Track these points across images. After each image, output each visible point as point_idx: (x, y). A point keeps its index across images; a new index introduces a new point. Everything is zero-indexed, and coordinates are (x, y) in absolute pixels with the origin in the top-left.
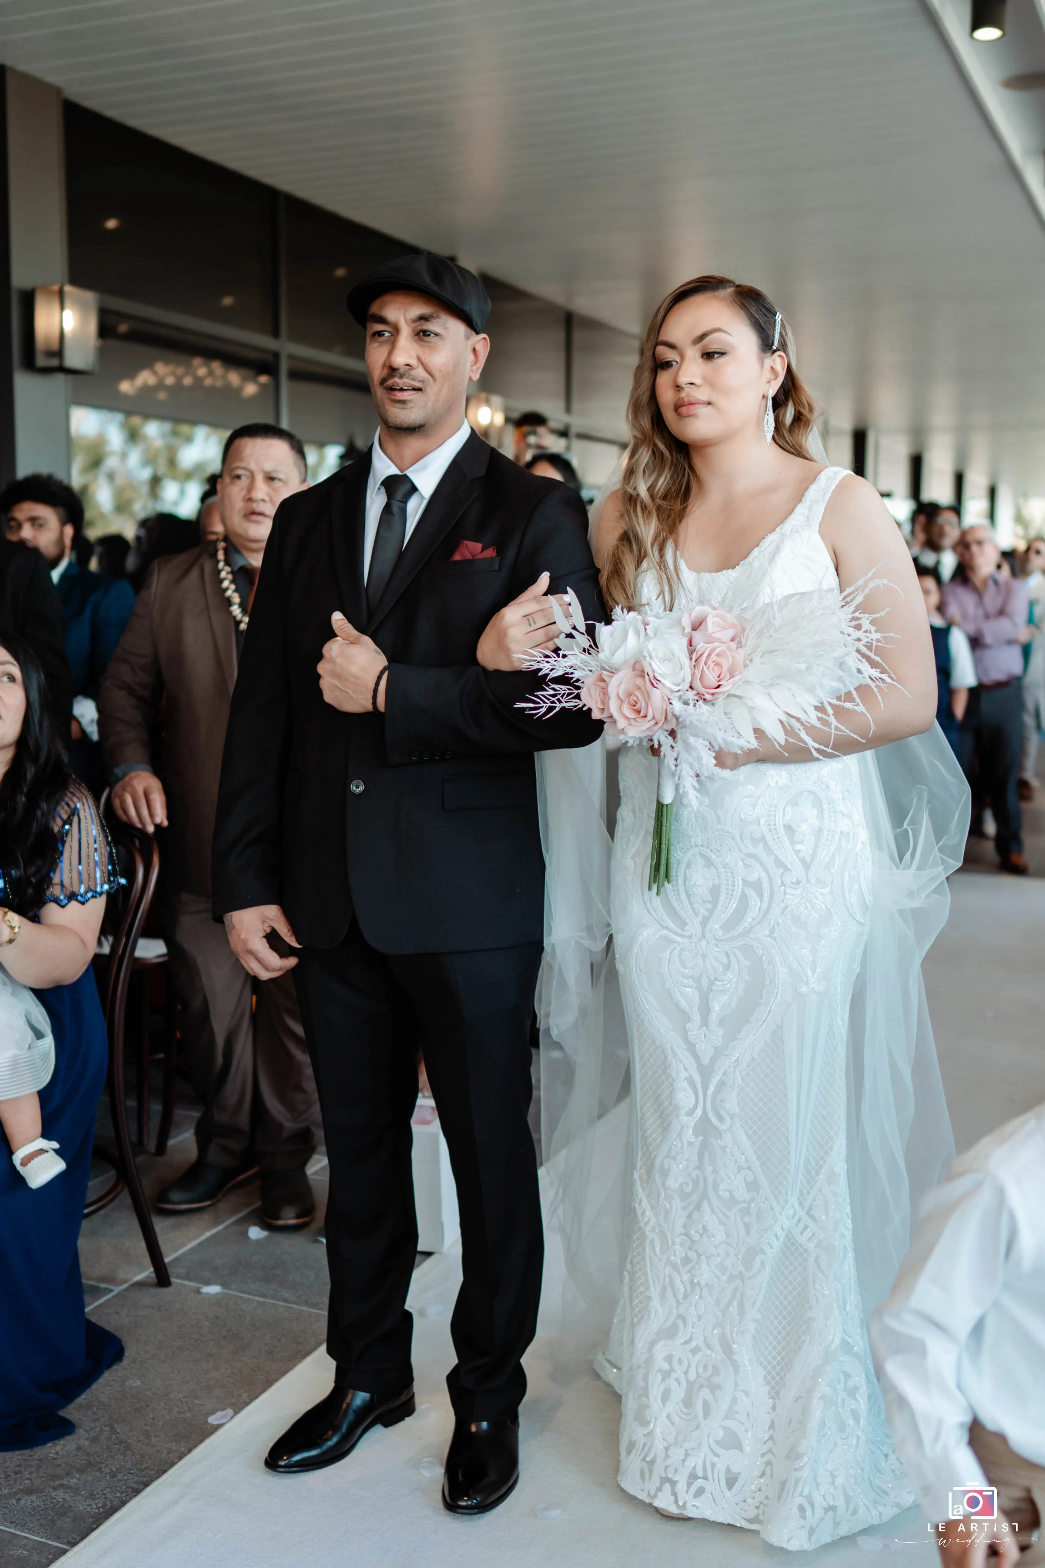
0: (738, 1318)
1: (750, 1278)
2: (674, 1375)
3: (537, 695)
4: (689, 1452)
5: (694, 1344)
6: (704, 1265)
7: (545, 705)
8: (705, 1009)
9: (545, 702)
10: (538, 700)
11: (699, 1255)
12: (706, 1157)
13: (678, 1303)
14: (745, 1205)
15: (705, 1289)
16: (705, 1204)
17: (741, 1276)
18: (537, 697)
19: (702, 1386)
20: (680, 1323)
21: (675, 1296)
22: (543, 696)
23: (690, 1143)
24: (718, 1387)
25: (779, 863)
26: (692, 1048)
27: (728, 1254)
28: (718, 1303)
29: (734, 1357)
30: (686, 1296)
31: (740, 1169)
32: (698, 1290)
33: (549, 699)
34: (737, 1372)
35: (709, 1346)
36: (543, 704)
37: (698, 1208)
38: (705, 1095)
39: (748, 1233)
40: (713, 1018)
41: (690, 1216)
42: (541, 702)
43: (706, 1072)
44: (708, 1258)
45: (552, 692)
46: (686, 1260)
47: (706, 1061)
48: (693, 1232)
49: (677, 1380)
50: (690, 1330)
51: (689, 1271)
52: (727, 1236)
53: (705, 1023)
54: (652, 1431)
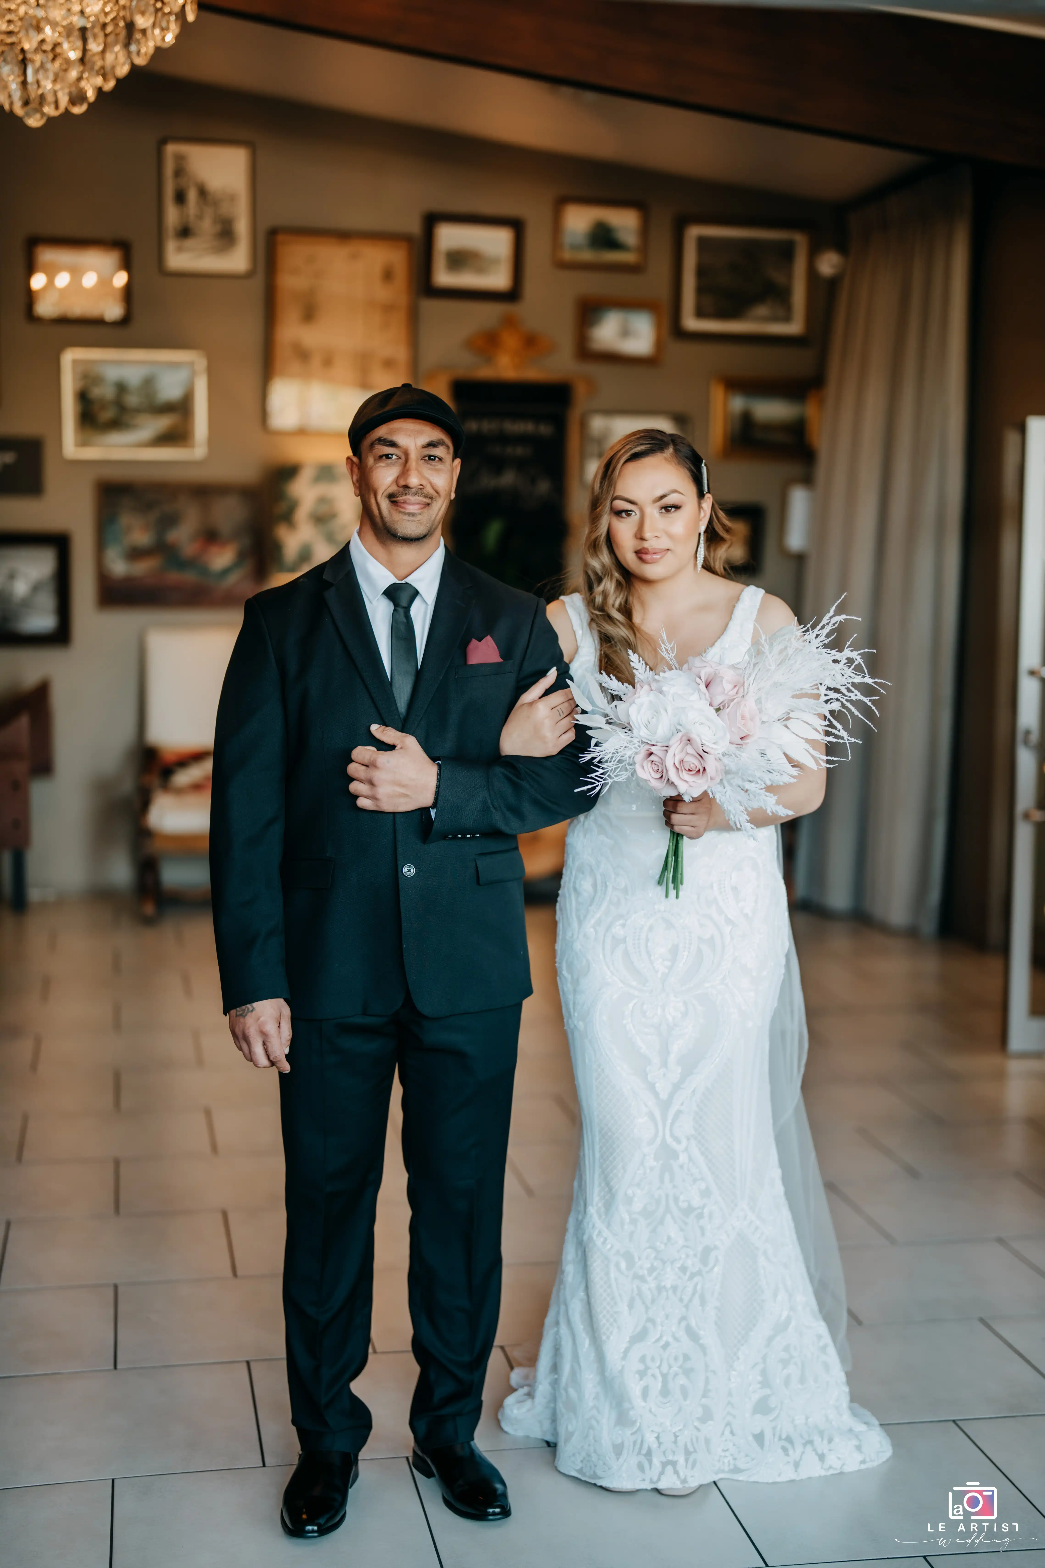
0: (700, 1308)
1: (707, 1272)
2: (650, 1372)
3: (591, 777)
4: (677, 1434)
5: (664, 1339)
6: (669, 1269)
7: (599, 783)
8: (665, 1052)
9: (599, 781)
10: (593, 781)
11: (664, 1262)
12: (667, 1176)
13: (647, 1309)
14: (700, 1211)
15: (670, 1292)
16: (668, 1217)
17: (699, 1273)
18: (592, 778)
19: (676, 1375)
20: (649, 1325)
21: (644, 1303)
22: (596, 776)
23: (652, 1169)
24: (692, 1370)
25: (728, 921)
26: (652, 1087)
27: (687, 1256)
28: (681, 1300)
29: (701, 1341)
30: (653, 1301)
31: (695, 1181)
32: (664, 1294)
33: (602, 778)
34: (705, 1354)
35: (676, 1339)
36: (597, 783)
37: (661, 1222)
38: (664, 1125)
39: (703, 1234)
40: (673, 1058)
41: (654, 1231)
42: (596, 782)
43: (665, 1106)
44: (672, 1263)
45: (601, 771)
46: (652, 1269)
47: (664, 1096)
48: (658, 1244)
49: (653, 1376)
50: (660, 1328)
51: (656, 1278)
52: (686, 1240)
53: (665, 1064)
54: (640, 1427)
